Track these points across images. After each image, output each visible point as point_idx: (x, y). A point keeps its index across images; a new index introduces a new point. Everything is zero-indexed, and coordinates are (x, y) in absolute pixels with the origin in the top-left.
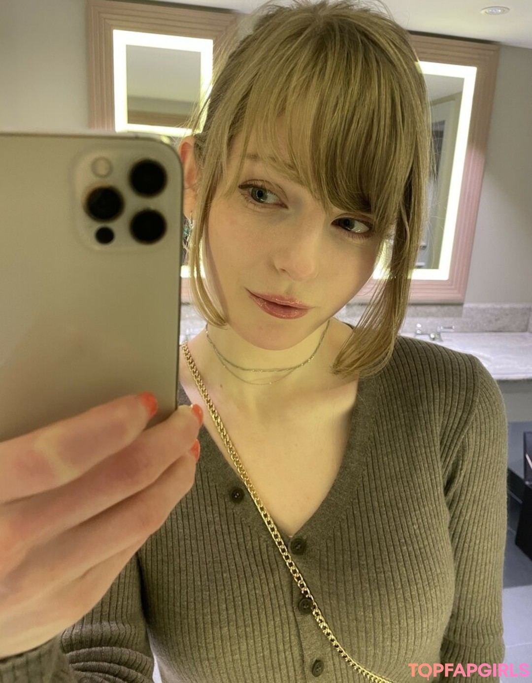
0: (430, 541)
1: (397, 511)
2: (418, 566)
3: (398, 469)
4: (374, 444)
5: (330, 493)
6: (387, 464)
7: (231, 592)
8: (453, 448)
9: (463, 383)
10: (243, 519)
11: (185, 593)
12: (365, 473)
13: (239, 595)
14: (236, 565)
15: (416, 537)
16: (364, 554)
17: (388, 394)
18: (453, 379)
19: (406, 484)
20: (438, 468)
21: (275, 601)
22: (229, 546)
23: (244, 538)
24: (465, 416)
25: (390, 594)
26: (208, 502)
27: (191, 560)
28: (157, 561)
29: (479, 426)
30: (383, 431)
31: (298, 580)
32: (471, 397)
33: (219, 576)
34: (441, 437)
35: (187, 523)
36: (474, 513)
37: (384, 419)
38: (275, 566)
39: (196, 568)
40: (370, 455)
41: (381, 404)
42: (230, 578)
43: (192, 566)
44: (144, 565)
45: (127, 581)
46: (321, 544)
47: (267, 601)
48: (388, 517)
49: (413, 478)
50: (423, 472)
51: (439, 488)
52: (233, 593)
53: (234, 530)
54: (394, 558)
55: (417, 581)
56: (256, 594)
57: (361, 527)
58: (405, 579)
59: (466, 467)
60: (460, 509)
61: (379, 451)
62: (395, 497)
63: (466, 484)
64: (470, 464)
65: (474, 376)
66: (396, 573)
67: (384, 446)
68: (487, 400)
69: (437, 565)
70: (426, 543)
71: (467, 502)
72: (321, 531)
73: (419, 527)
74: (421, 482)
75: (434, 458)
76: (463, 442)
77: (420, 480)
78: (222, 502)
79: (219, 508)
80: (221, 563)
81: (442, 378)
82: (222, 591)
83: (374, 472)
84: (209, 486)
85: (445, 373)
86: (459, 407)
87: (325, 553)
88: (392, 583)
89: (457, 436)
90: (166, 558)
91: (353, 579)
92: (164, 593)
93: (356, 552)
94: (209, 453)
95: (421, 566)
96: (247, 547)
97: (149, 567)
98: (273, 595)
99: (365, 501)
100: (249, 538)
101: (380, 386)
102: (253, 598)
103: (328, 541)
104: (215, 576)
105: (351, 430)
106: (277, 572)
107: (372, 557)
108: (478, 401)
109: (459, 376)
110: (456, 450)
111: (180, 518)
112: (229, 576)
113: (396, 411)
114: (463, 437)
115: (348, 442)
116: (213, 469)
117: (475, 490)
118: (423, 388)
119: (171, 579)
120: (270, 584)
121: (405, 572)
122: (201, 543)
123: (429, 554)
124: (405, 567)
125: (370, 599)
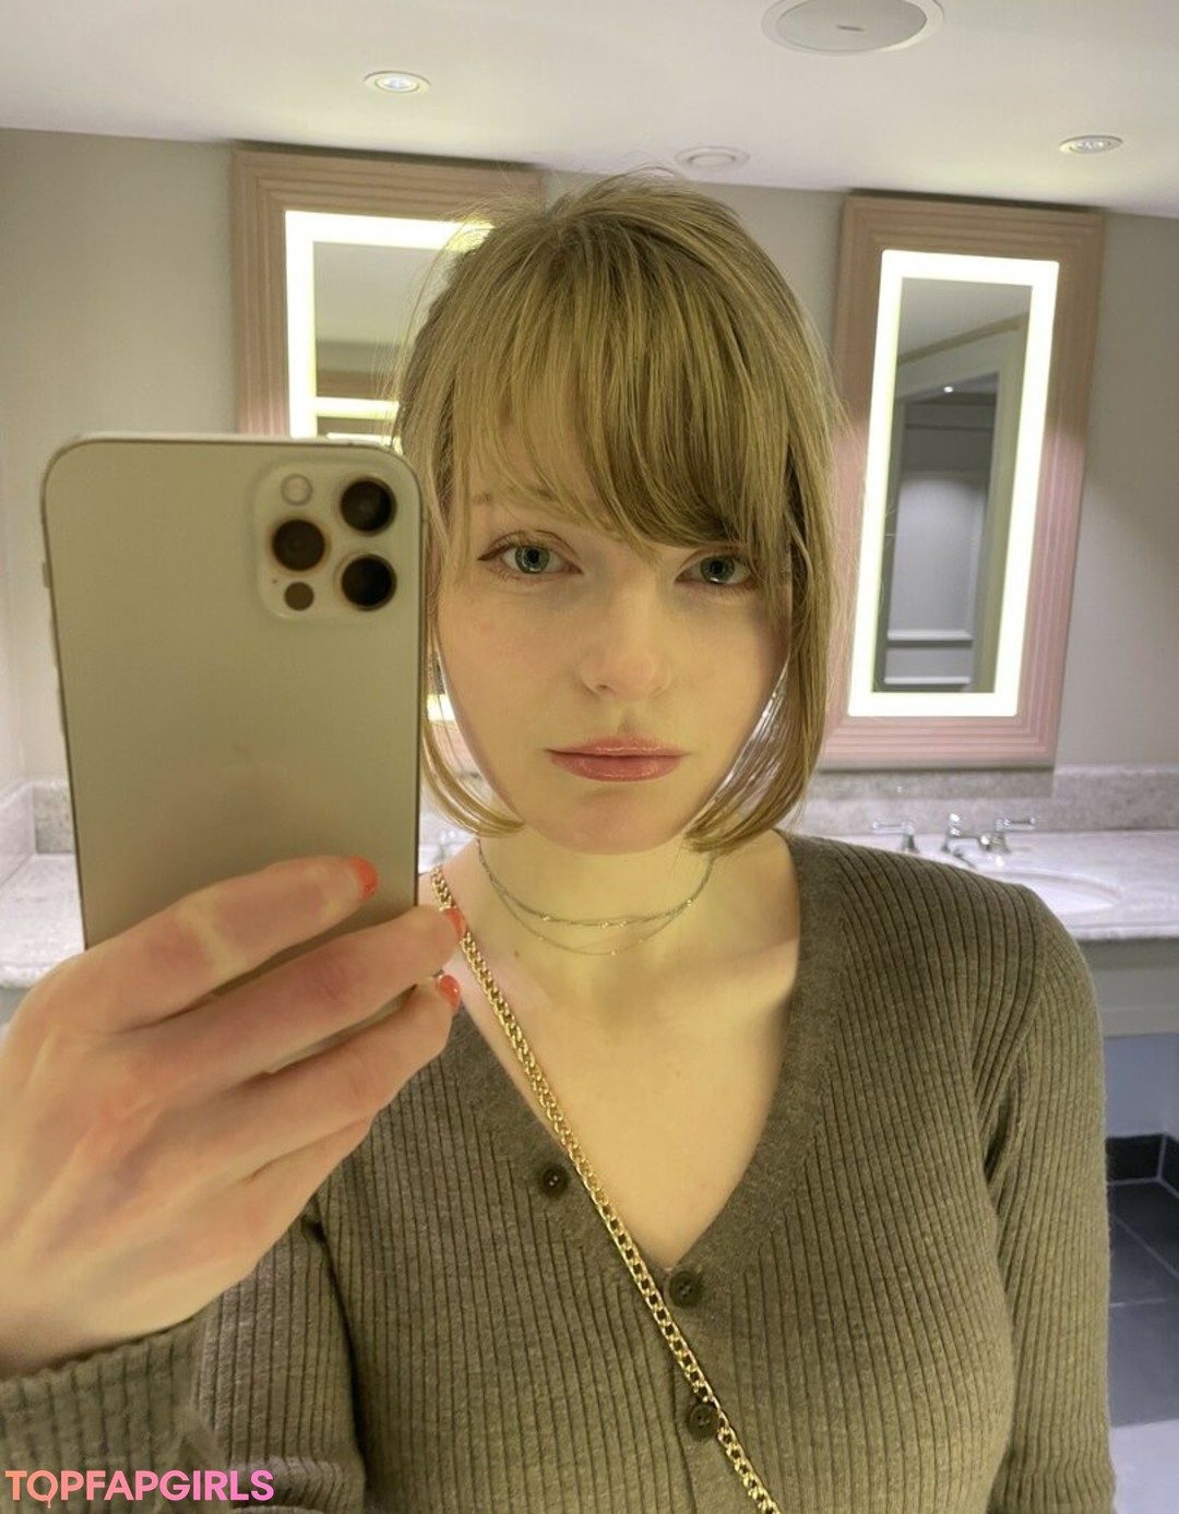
0: (960, 1271)
1: (889, 1208)
2: (938, 1324)
3: (887, 1120)
4: (836, 1069)
5: (748, 1171)
6: (865, 1109)
7: (546, 1388)
8: (997, 1074)
9: (1013, 941)
10: (568, 1232)
11: (448, 1392)
12: (821, 1127)
13: (562, 1394)
14: (554, 1331)
15: (931, 1262)
16: (825, 1299)
17: (861, 965)
18: (991, 933)
19: (905, 1151)
20: (970, 1117)
21: (638, 1410)
22: (538, 1290)
23: (570, 1273)
24: (1020, 1008)
25: (881, 1383)
26: (494, 1196)
27: (459, 1319)
28: (387, 1324)
29: (1048, 1028)
30: (854, 1040)
31: (686, 1365)
32: (1031, 967)
33: (519, 1354)
34: (974, 1053)
35: (450, 1240)
36: (1047, 1217)
37: (855, 1017)
38: (636, 1334)
39: (471, 1337)
40: (829, 1091)
41: (848, 986)
42: (544, 1358)
43: (462, 1332)
44: (359, 1335)
45: (322, 1371)
46: (734, 1281)
47: (622, 1407)
48: (870, 1220)
49: (921, 1137)
50: (940, 1126)
51: (973, 1161)
52: (550, 1392)
53: (548, 1255)
54: (887, 1305)
55: (937, 1355)
56: (597, 1393)
57: (815, 1243)
58: (910, 1351)
59: (1026, 1117)
60: (1019, 1207)
61: (848, 1083)
62: (884, 1177)
63: (1027, 1153)
64: (1035, 1110)
65: (1032, 926)
66: (892, 1336)
67: (857, 1072)
68: (1060, 974)
69: (976, 1324)
70: (951, 1276)
71: (1033, 1191)
72: (732, 1254)
73: (935, 1239)
74: (937, 1148)
75: (962, 1096)
76: (1018, 1061)
77: (934, 1142)
78: (522, 1196)
79: (516, 1208)
80: (522, 1325)
81: (970, 930)
82: (525, 1387)
83: (838, 1127)
84: (495, 1162)
85: (975, 920)
86: (1008, 988)
87: (744, 1301)
88: (885, 1359)
89: (1005, 1050)
90: (407, 1316)
91: (803, 1354)
92: (403, 1394)
93: (808, 1296)
94: (493, 1093)
95: (944, 1323)
96: (578, 1292)
97: (370, 1338)
98: (635, 1397)
99: (823, 1189)
100: (580, 1273)
101: (845, 948)
102: (591, 1402)
103: (749, 1275)
104: (511, 1353)
105: (789, 1042)
106: (641, 1347)
107: (842, 1306)
108: (1043, 975)
109: (1002, 926)
110: (1005, 1078)
111: (435, 1231)
112: (539, 1353)
113: (878, 999)
114: (1018, 1050)
115: (783, 1065)
116: (501, 1126)
117: (1047, 1165)
118: (933, 953)
119: (417, 1363)
120: (626, 1374)
121: (910, 1336)
122: (479, 1284)
123: (959, 1299)
124: (911, 1325)
125: (840, 1395)
